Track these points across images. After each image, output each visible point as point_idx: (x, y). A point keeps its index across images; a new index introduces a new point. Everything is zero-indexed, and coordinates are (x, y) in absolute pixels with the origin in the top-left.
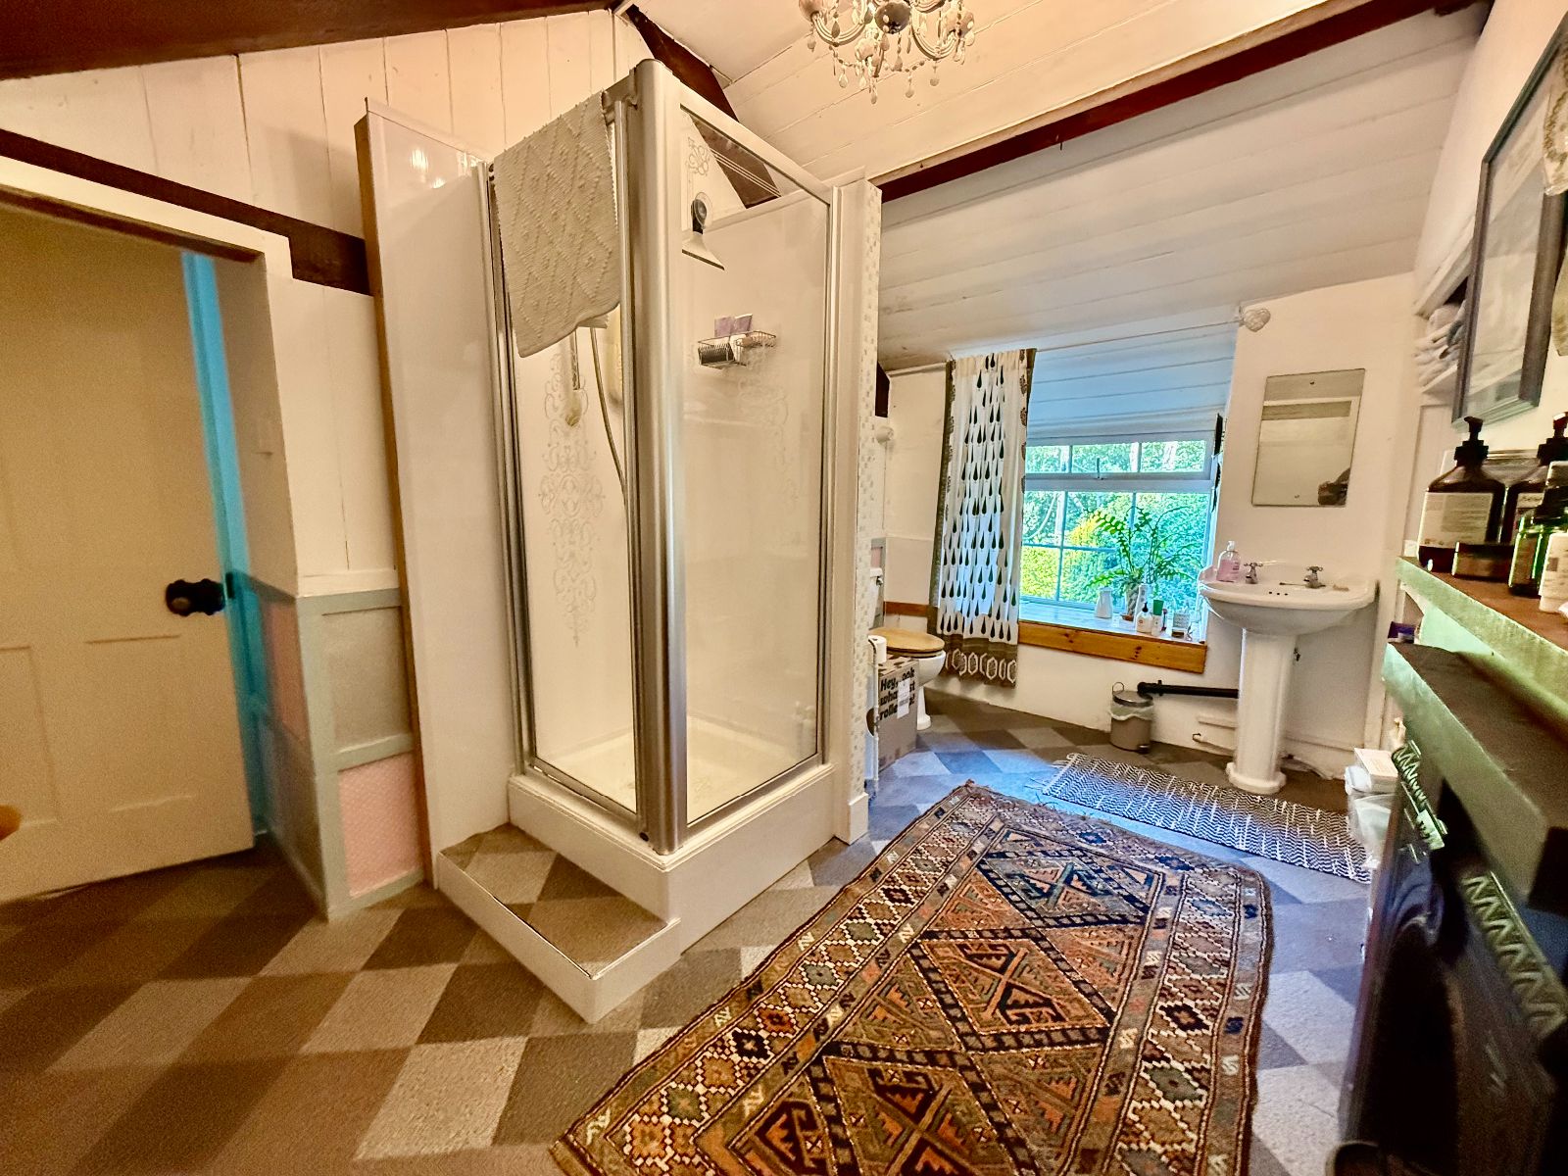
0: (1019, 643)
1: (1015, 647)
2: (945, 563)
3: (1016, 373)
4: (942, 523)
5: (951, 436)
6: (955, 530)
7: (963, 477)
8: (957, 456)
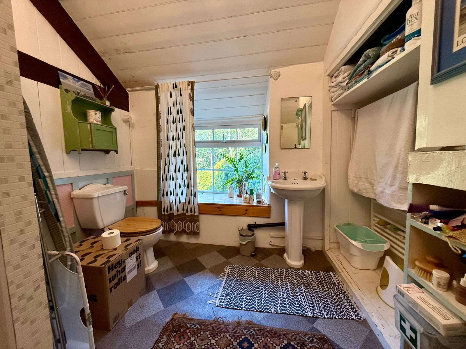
0: (199, 214)
1: (198, 216)
2: (163, 181)
3: (186, 92)
4: (160, 161)
5: (160, 120)
6: (166, 165)
7: (168, 140)
8: (164, 130)
